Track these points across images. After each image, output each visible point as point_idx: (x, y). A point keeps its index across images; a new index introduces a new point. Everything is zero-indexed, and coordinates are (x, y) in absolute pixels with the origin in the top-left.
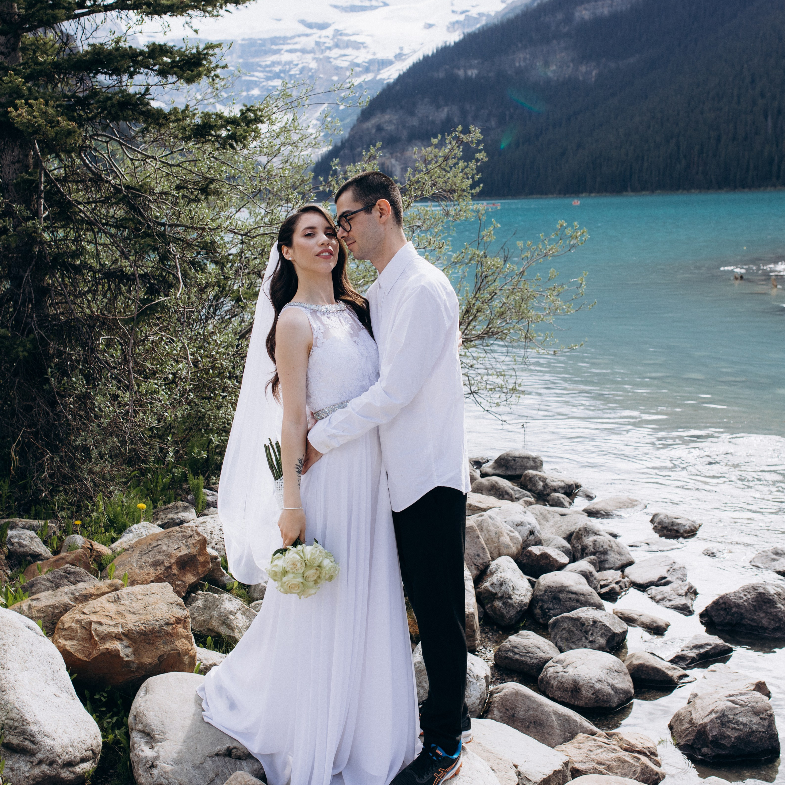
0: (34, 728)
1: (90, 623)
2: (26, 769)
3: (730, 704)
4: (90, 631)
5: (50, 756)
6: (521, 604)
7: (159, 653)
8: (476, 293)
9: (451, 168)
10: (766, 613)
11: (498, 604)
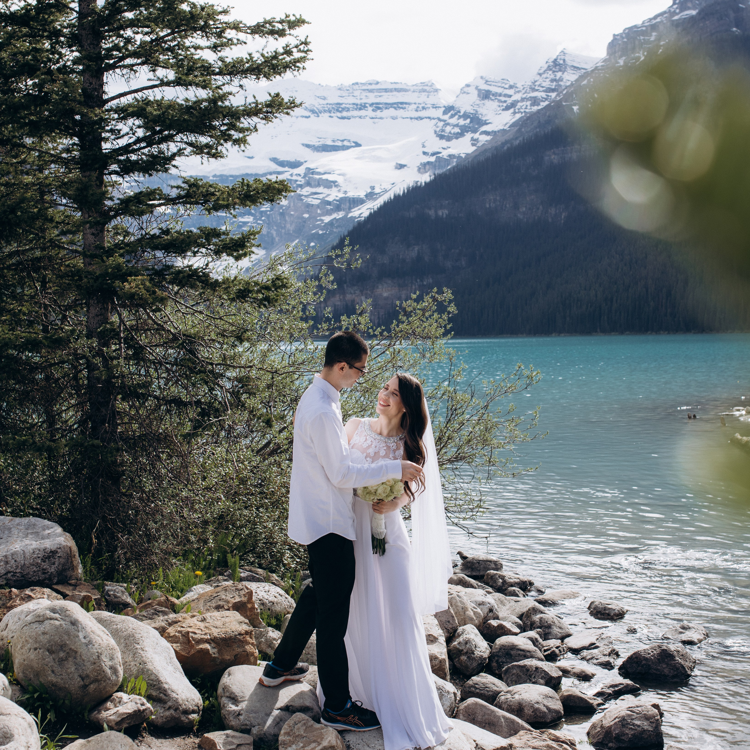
0: (166, 686)
1: (188, 633)
2: (161, 711)
3: (629, 712)
4: (189, 638)
5: (176, 704)
6: (481, 657)
7: (235, 653)
8: (447, 423)
9: (427, 319)
10: (667, 664)
11: (464, 658)
